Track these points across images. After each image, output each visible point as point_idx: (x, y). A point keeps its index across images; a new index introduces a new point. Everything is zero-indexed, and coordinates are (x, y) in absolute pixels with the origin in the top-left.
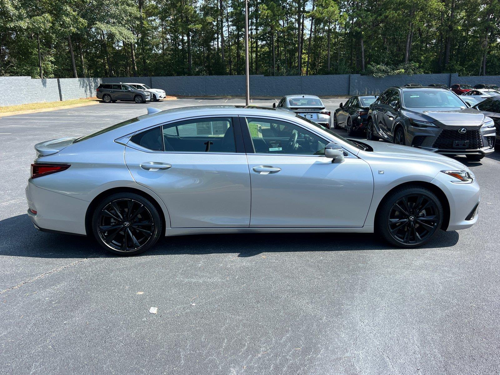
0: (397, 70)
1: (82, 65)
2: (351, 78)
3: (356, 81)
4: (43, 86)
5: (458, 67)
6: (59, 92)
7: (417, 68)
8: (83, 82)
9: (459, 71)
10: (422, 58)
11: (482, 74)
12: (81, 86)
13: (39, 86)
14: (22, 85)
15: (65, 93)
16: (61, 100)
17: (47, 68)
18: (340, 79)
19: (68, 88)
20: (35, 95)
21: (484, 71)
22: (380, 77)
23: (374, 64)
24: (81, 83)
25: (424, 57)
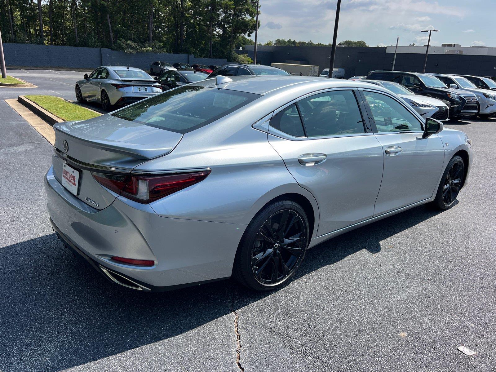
0: (145, 48)
2: (102, 51)
3: (108, 55)
5: (192, 50)
7: (161, 48)
9: (194, 53)
10: (164, 38)
11: (210, 58)
18: (92, 52)
21: (212, 55)
22: (130, 53)
23: (123, 40)
25: (165, 38)
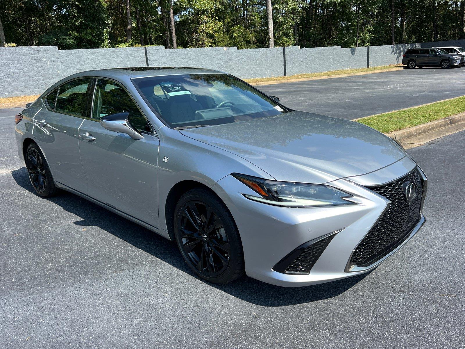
1: (403, 31)
4: (351, 54)
6: (367, 59)
8: (396, 49)
12: (393, 52)
13: (347, 54)
14: (330, 55)
15: (373, 60)
16: (368, 67)
17: (365, 38)
19: (377, 55)
20: (342, 62)
24: (393, 50)
